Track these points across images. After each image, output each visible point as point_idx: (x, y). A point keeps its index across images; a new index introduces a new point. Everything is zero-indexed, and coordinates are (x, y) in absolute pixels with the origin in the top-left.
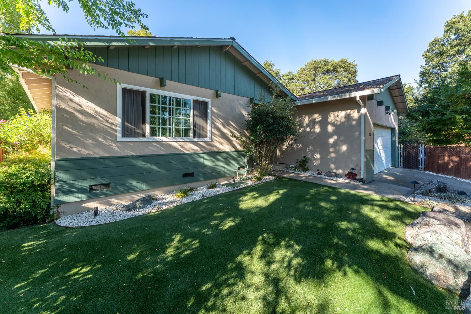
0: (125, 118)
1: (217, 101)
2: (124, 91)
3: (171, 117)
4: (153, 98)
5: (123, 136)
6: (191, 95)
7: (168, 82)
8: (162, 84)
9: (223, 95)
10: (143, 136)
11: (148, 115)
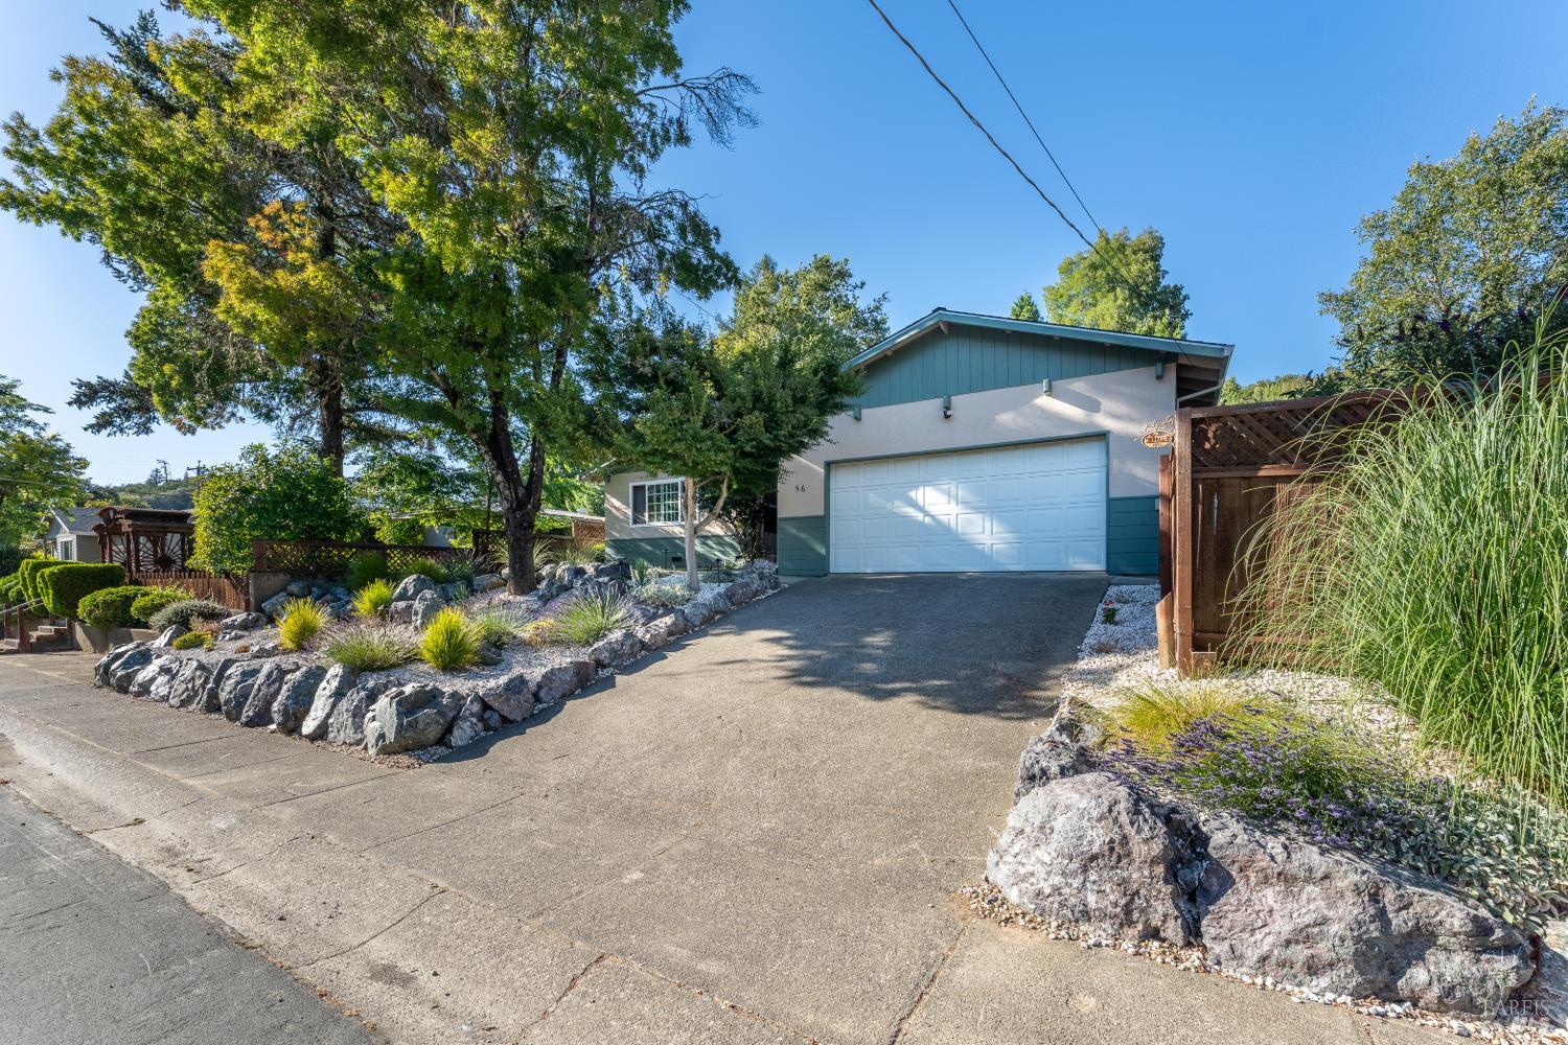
0: (634, 509)
2: (634, 488)
3: (664, 503)
4: (651, 488)
5: (634, 523)
10: (644, 522)
11: (647, 504)
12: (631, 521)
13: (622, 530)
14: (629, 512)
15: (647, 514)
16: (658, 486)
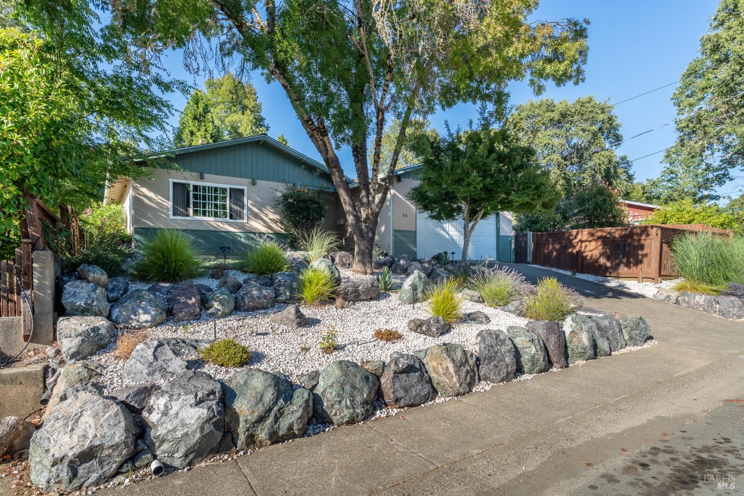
0: (175, 202)
1: (253, 188)
2: (174, 184)
3: (210, 202)
4: (196, 188)
5: (174, 215)
6: (227, 184)
7: (206, 176)
8: (202, 178)
9: (258, 182)
10: (188, 215)
11: (192, 200)
12: (171, 213)
13: (158, 218)
14: (170, 204)
15: (191, 211)
16: (204, 188)
